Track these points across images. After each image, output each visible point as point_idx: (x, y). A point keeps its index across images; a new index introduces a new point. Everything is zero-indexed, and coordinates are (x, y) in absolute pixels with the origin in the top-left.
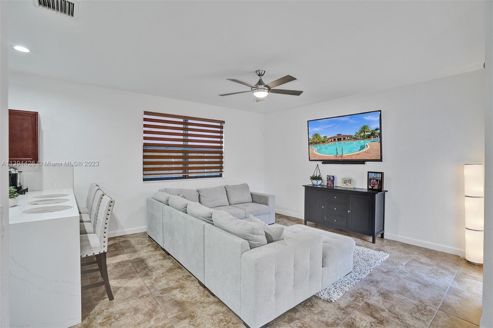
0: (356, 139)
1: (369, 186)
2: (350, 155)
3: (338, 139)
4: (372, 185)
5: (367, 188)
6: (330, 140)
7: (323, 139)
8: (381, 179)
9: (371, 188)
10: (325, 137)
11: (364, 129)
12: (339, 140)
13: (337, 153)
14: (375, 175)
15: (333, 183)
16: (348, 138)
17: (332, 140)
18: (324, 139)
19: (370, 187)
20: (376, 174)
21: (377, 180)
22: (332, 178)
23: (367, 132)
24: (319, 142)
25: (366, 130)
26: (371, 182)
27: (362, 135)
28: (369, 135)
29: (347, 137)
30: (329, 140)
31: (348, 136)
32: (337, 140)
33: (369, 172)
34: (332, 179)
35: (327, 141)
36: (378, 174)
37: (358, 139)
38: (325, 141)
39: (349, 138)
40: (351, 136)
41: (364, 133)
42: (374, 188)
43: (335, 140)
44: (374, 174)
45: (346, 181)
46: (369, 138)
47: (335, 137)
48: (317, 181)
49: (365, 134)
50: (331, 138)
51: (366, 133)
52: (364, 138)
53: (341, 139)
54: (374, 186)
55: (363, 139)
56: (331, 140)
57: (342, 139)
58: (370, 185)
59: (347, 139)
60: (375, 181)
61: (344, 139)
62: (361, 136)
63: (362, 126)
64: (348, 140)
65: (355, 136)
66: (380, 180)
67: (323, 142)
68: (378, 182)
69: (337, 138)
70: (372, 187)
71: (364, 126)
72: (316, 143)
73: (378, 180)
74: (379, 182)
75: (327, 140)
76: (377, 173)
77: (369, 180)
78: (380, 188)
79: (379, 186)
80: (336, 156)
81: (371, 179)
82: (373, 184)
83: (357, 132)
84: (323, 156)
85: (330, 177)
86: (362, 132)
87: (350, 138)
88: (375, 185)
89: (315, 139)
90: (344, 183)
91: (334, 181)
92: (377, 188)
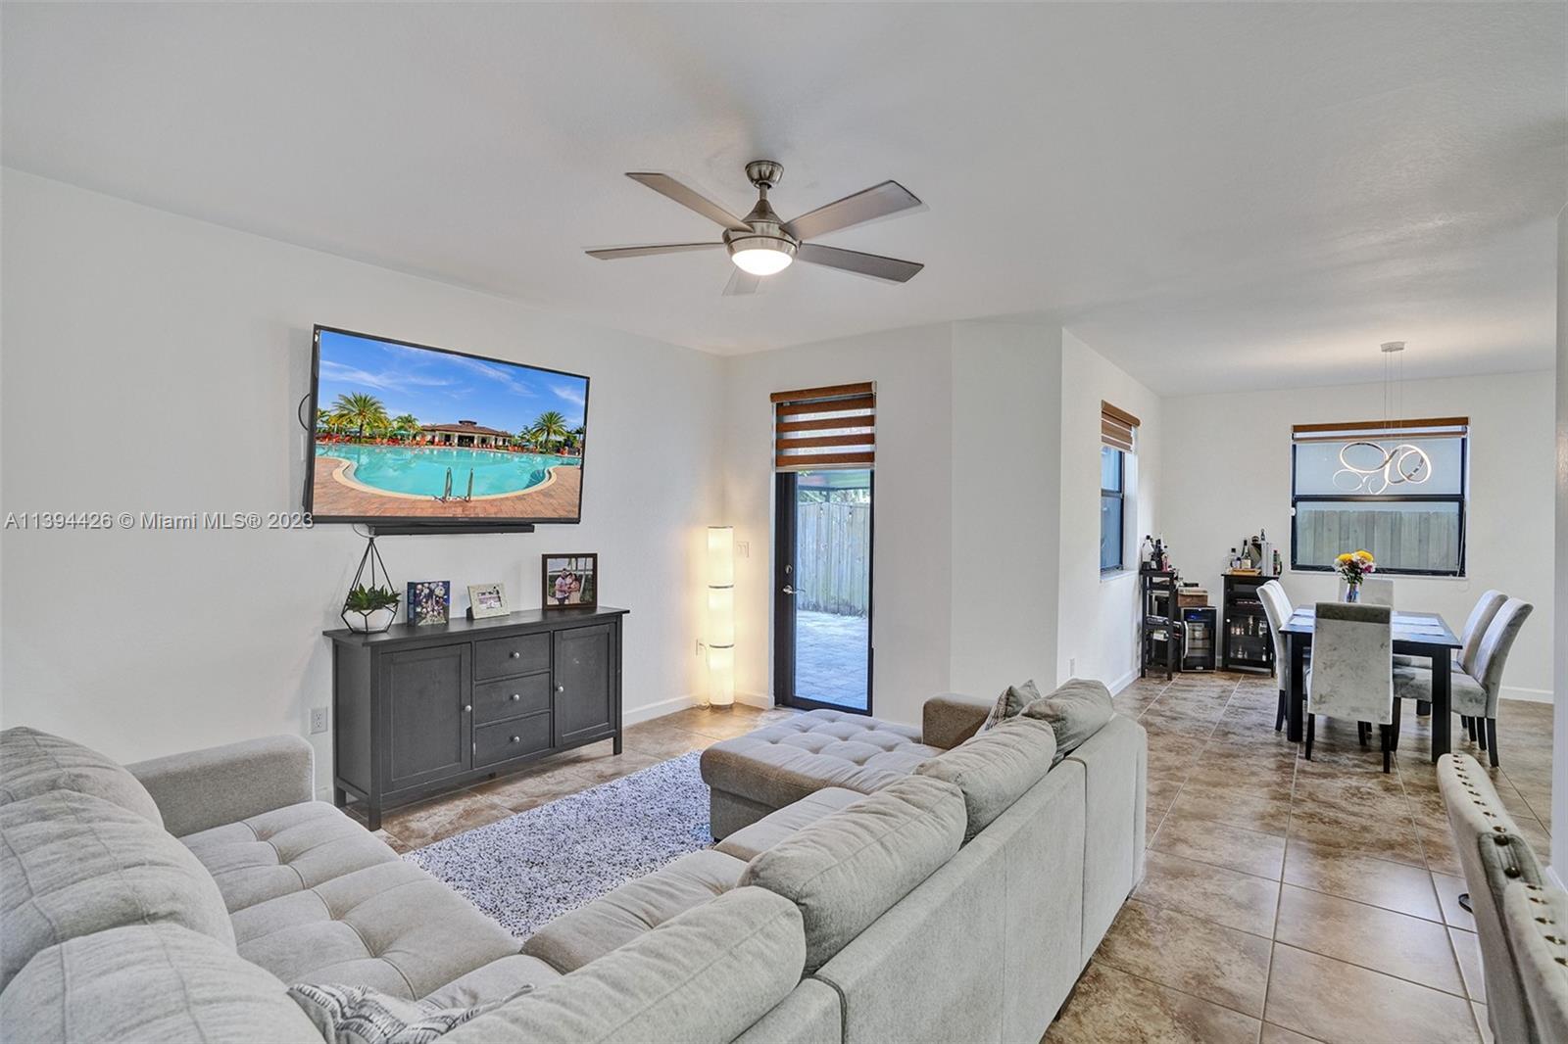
0: (521, 448)
1: (549, 598)
2: (494, 500)
3: (460, 438)
4: (559, 595)
6: (429, 437)
7: (395, 425)
8: (591, 573)
9: (557, 603)
10: (408, 420)
11: (549, 422)
12: (465, 441)
13: (449, 490)
14: (570, 563)
15: (446, 610)
16: (496, 440)
17: (437, 439)
18: (400, 428)
19: (552, 602)
20: (573, 560)
21: (578, 579)
22: (439, 591)
23: (555, 432)
24: (372, 437)
25: (555, 426)
26: (557, 587)
27: (542, 438)
28: (560, 442)
29: (494, 437)
30: (423, 436)
31: (498, 435)
32: (456, 441)
33: (545, 557)
34: (443, 592)
35: (414, 437)
36: (579, 559)
37: (528, 451)
38: (402, 435)
39: (501, 443)
40: (506, 437)
41: (548, 434)
42: (567, 602)
43: (448, 438)
44: (567, 560)
45: (484, 594)
46: (558, 451)
47: (452, 428)
48: (366, 612)
49: (550, 438)
50: (433, 430)
51: (553, 437)
52: (545, 448)
53: (472, 439)
54: (567, 598)
55: (541, 452)
56: (434, 437)
57: (475, 442)
58: (553, 595)
59: (493, 443)
60: (569, 580)
61: (484, 441)
62: (536, 442)
63: (546, 411)
64: (497, 447)
65: (522, 438)
66: (587, 576)
67: (394, 439)
68: (580, 583)
69: (457, 434)
70: (561, 600)
71: (551, 415)
72: (356, 438)
73: (581, 576)
74: (586, 581)
75: (412, 432)
76: (577, 556)
77: (548, 582)
79: (583, 593)
80: (443, 500)
81: (554, 579)
82: (561, 591)
83: (530, 428)
84: (381, 496)
85: (433, 586)
86: (542, 430)
87: (504, 441)
88: (570, 593)
89: (351, 422)
90: (482, 602)
91: (447, 600)
92: (577, 601)
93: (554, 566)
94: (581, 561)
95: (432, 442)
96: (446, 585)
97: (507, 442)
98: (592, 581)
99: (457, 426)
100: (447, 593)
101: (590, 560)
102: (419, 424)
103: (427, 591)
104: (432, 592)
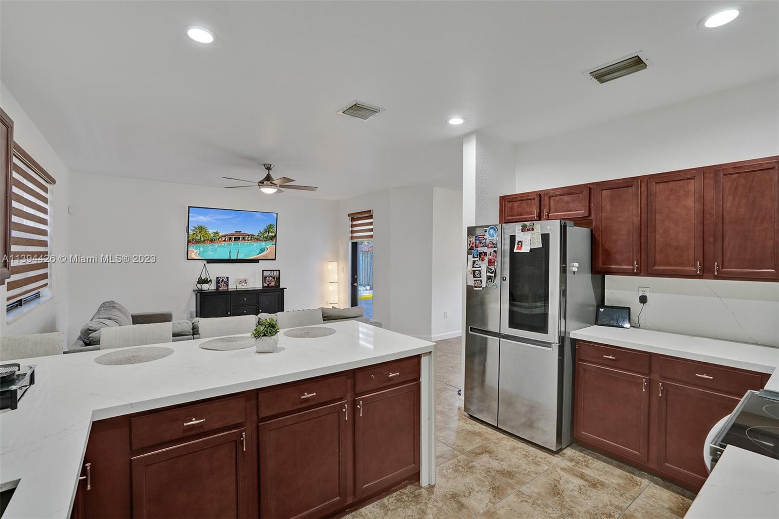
0: (258, 240)
1: (264, 284)
3: (235, 238)
4: (267, 283)
5: (262, 286)
6: (224, 239)
7: (212, 235)
8: (278, 276)
9: (267, 285)
10: (217, 233)
11: (268, 230)
12: (237, 239)
14: (271, 273)
15: (227, 286)
17: (226, 239)
18: (214, 237)
21: (274, 278)
22: (225, 280)
24: (204, 241)
25: (271, 230)
26: (267, 280)
27: (266, 235)
29: (247, 236)
30: (222, 238)
31: (249, 236)
32: (233, 239)
33: (263, 271)
35: (219, 239)
37: (260, 240)
38: (214, 239)
39: (250, 239)
40: (252, 236)
42: (270, 285)
43: (230, 238)
45: (242, 281)
46: (272, 240)
47: (232, 235)
50: (225, 236)
52: (266, 239)
53: (239, 238)
55: (265, 241)
58: (266, 283)
59: (247, 239)
60: (271, 278)
61: (243, 238)
62: (264, 237)
64: (248, 240)
65: (258, 236)
67: (212, 241)
70: (268, 284)
72: (198, 242)
74: (276, 279)
75: (218, 237)
76: (273, 271)
77: (264, 279)
78: (277, 284)
79: (275, 282)
81: (266, 278)
85: (223, 278)
86: (266, 232)
87: (251, 238)
88: (271, 282)
89: (197, 236)
90: (240, 284)
91: (228, 283)
92: (273, 285)
93: (266, 274)
94: (275, 272)
95: (225, 241)
96: (228, 278)
97: (253, 238)
98: (278, 279)
99: (234, 234)
100: (228, 280)
101: (278, 272)
102: (220, 234)
103: (221, 280)
104: (223, 280)
